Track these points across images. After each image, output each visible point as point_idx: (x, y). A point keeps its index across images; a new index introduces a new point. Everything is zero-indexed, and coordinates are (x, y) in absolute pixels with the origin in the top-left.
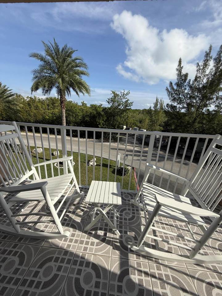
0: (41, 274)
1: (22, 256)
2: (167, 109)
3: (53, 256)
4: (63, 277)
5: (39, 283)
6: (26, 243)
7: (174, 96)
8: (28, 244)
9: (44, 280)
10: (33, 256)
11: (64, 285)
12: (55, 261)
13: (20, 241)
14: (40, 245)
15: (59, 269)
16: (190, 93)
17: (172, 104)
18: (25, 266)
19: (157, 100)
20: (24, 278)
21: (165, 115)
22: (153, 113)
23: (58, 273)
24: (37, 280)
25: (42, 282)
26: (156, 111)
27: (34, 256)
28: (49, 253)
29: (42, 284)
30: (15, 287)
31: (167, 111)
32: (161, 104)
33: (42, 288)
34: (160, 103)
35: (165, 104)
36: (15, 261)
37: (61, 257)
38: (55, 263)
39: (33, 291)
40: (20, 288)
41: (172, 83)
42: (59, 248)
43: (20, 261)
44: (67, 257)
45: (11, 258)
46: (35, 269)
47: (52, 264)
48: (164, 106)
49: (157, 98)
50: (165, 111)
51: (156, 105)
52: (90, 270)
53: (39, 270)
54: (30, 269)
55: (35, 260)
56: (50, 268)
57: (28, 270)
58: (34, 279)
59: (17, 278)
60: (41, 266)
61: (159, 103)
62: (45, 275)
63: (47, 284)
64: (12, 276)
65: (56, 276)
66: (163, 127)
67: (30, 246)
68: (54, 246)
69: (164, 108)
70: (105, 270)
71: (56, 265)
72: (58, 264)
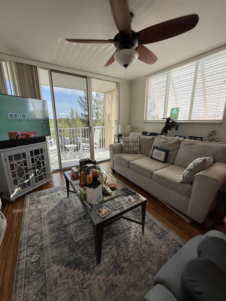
2: (82, 117)
7: (85, 107)
16: (95, 105)
17: (85, 114)
19: (72, 110)
21: (82, 123)
22: (70, 121)
26: (73, 120)
31: (82, 119)
32: (76, 113)
35: (79, 114)
41: (81, 97)
49: (72, 108)
50: (81, 119)
51: (72, 115)
61: (74, 113)
69: (79, 117)
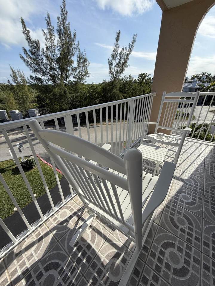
0: (183, 227)
1: (166, 246)
3: (169, 216)
4: (185, 211)
5: (189, 229)
6: (151, 241)
7: (34, 67)
8: (153, 239)
9: (187, 225)
10: (167, 234)
11: (190, 212)
12: (174, 216)
13: (148, 248)
14: (157, 227)
15: (179, 213)
16: (48, 63)
17: (36, 76)
18: (175, 241)
19: (12, 70)
20: (186, 241)
22: (15, 88)
23: (182, 215)
24: (187, 230)
25: (189, 226)
26: (18, 85)
27: (167, 232)
28: (166, 220)
29: (190, 226)
30: (193, 249)
31: (34, 84)
32: (21, 76)
33: (193, 226)
34: (18, 75)
36: (170, 253)
37: (170, 210)
38: (175, 215)
39: (195, 233)
40: (193, 245)
41: (26, 49)
42: (162, 211)
43: (171, 247)
44: (171, 207)
45: (167, 258)
46: (179, 232)
47: (175, 218)
48: (28, 79)
49: (11, 68)
50: (31, 85)
51: (15, 77)
52: (181, 195)
53: (180, 229)
54: (178, 236)
55: (171, 232)
56: (179, 219)
57: (179, 238)
58: (186, 233)
59: (186, 248)
60: (177, 227)
62: (183, 224)
63: (190, 223)
64: (184, 253)
65: (184, 216)
66: (37, 103)
67: (156, 237)
68: (160, 215)
70: (181, 188)
71: (177, 215)
72: (176, 214)
